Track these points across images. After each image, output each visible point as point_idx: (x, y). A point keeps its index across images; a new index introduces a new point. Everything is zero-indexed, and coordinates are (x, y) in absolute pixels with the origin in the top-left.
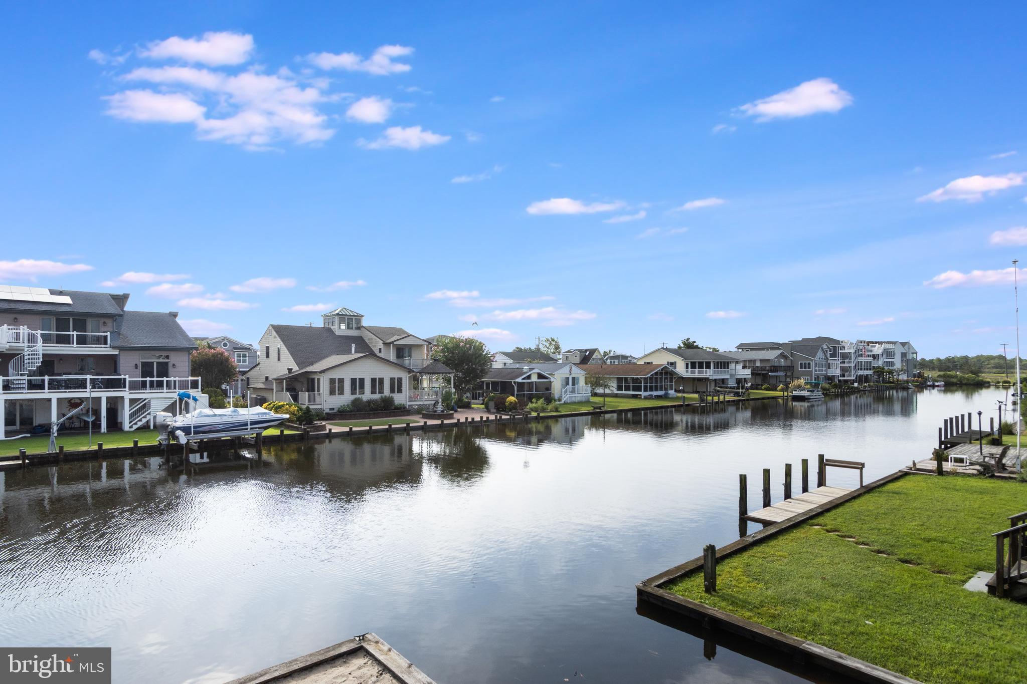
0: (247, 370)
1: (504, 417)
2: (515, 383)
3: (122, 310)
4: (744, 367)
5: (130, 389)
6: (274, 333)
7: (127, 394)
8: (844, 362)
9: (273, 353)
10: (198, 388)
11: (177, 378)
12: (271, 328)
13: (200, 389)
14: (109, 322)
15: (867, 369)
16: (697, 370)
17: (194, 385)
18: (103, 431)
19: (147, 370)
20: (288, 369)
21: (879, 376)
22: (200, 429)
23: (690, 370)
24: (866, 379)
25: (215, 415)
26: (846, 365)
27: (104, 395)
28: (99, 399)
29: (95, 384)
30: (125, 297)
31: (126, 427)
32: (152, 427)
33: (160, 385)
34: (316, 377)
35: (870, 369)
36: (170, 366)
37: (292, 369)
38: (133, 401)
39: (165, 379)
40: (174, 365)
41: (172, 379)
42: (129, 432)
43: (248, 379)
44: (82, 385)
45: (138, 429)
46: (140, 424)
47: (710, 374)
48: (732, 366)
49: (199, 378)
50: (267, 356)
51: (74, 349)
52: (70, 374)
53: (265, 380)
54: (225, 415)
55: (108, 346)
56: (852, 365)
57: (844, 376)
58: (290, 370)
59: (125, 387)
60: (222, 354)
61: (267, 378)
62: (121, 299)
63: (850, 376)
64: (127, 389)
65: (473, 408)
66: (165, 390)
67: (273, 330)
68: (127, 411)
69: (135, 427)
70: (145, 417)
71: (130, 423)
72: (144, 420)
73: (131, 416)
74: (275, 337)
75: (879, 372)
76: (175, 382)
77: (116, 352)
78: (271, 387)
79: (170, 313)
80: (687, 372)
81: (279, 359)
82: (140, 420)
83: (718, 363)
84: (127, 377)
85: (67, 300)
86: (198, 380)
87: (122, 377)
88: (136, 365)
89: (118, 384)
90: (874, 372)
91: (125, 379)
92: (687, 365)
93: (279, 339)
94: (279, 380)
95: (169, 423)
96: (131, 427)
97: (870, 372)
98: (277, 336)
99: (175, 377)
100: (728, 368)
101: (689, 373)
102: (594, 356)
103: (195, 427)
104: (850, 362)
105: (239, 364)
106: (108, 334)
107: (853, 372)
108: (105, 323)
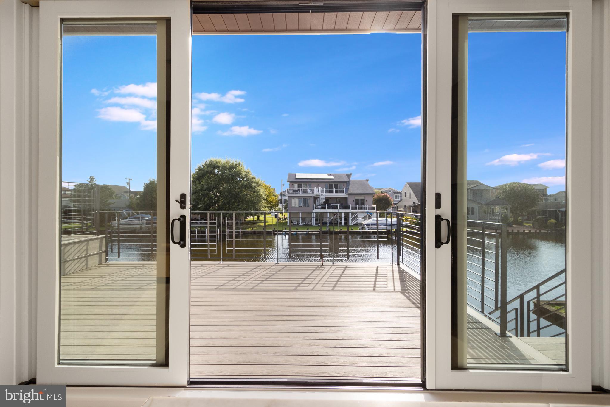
0: (397, 202)
1: (543, 231)
2: (559, 211)
3: (350, 180)
5: (351, 210)
6: (408, 186)
7: (349, 211)
9: (408, 195)
12: (407, 184)
13: (376, 210)
14: (345, 184)
17: (374, 209)
18: (343, 225)
19: (357, 202)
20: (413, 202)
27: (344, 211)
28: (341, 213)
29: (341, 208)
33: (361, 208)
36: (365, 201)
37: (415, 202)
39: (363, 206)
41: (366, 206)
42: (351, 226)
43: (397, 206)
49: (375, 206)
52: (333, 204)
53: (404, 207)
54: (383, 221)
55: (345, 194)
58: (414, 203)
60: (386, 196)
61: (405, 206)
65: (525, 226)
66: (363, 210)
67: (408, 185)
68: (350, 218)
69: (353, 224)
70: (356, 220)
71: (351, 222)
73: (352, 220)
74: (409, 188)
76: (367, 207)
78: (406, 210)
79: (366, 180)
81: (410, 198)
82: (355, 222)
84: (350, 205)
85: (332, 177)
87: (349, 205)
89: (347, 208)
93: (410, 189)
94: (409, 207)
95: (362, 223)
96: (351, 224)
98: (409, 187)
105: (393, 199)
108: (344, 185)
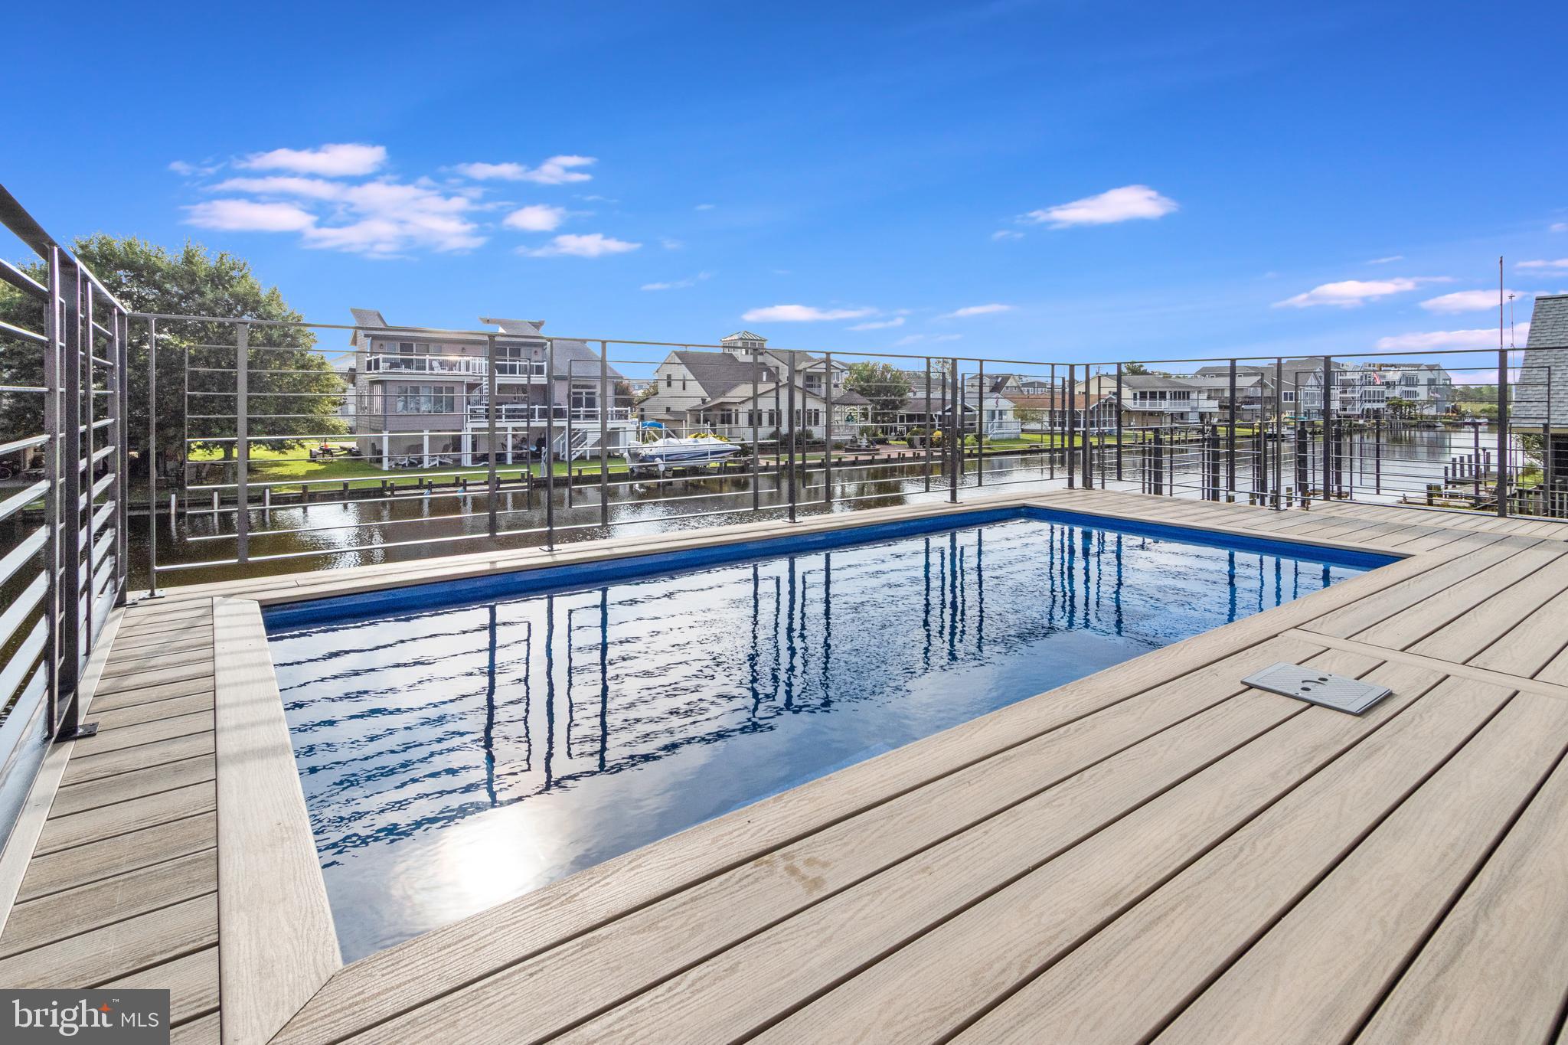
4: (1209, 398)
6: (677, 361)
8: (1345, 392)
9: (677, 382)
10: (627, 419)
11: (609, 409)
12: (673, 354)
14: (540, 351)
15: (1378, 401)
16: (1148, 402)
17: (623, 416)
19: (576, 400)
20: (701, 399)
21: (1395, 410)
23: (1138, 401)
24: (1377, 414)
26: (1348, 395)
29: (542, 414)
30: (541, 323)
34: (734, 408)
35: (1383, 401)
37: (704, 399)
38: (571, 430)
43: (643, 410)
44: (529, 414)
45: (576, 459)
46: (578, 454)
47: (1166, 406)
48: (1194, 396)
50: (669, 384)
51: (520, 379)
56: (1357, 395)
57: (1345, 410)
58: (703, 401)
59: (565, 417)
61: (668, 409)
62: (537, 326)
63: (1354, 409)
65: (891, 444)
67: (675, 357)
70: (582, 448)
72: (581, 451)
74: (678, 364)
75: (1396, 406)
76: (607, 412)
77: (551, 381)
79: (579, 338)
80: (1135, 404)
81: (686, 388)
83: (1175, 393)
85: (496, 329)
88: (568, 393)
90: (1388, 405)
91: (564, 410)
92: (1135, 395)
93: (682, 366)
94: (694, 411)
97: (1382, 405)
98: (681, 363)
100: (1188, 398)
101: (1138, 406)
102: (1008, 384)
104: (1353, 392)
106: (545, 363)
107: (1358, 405)
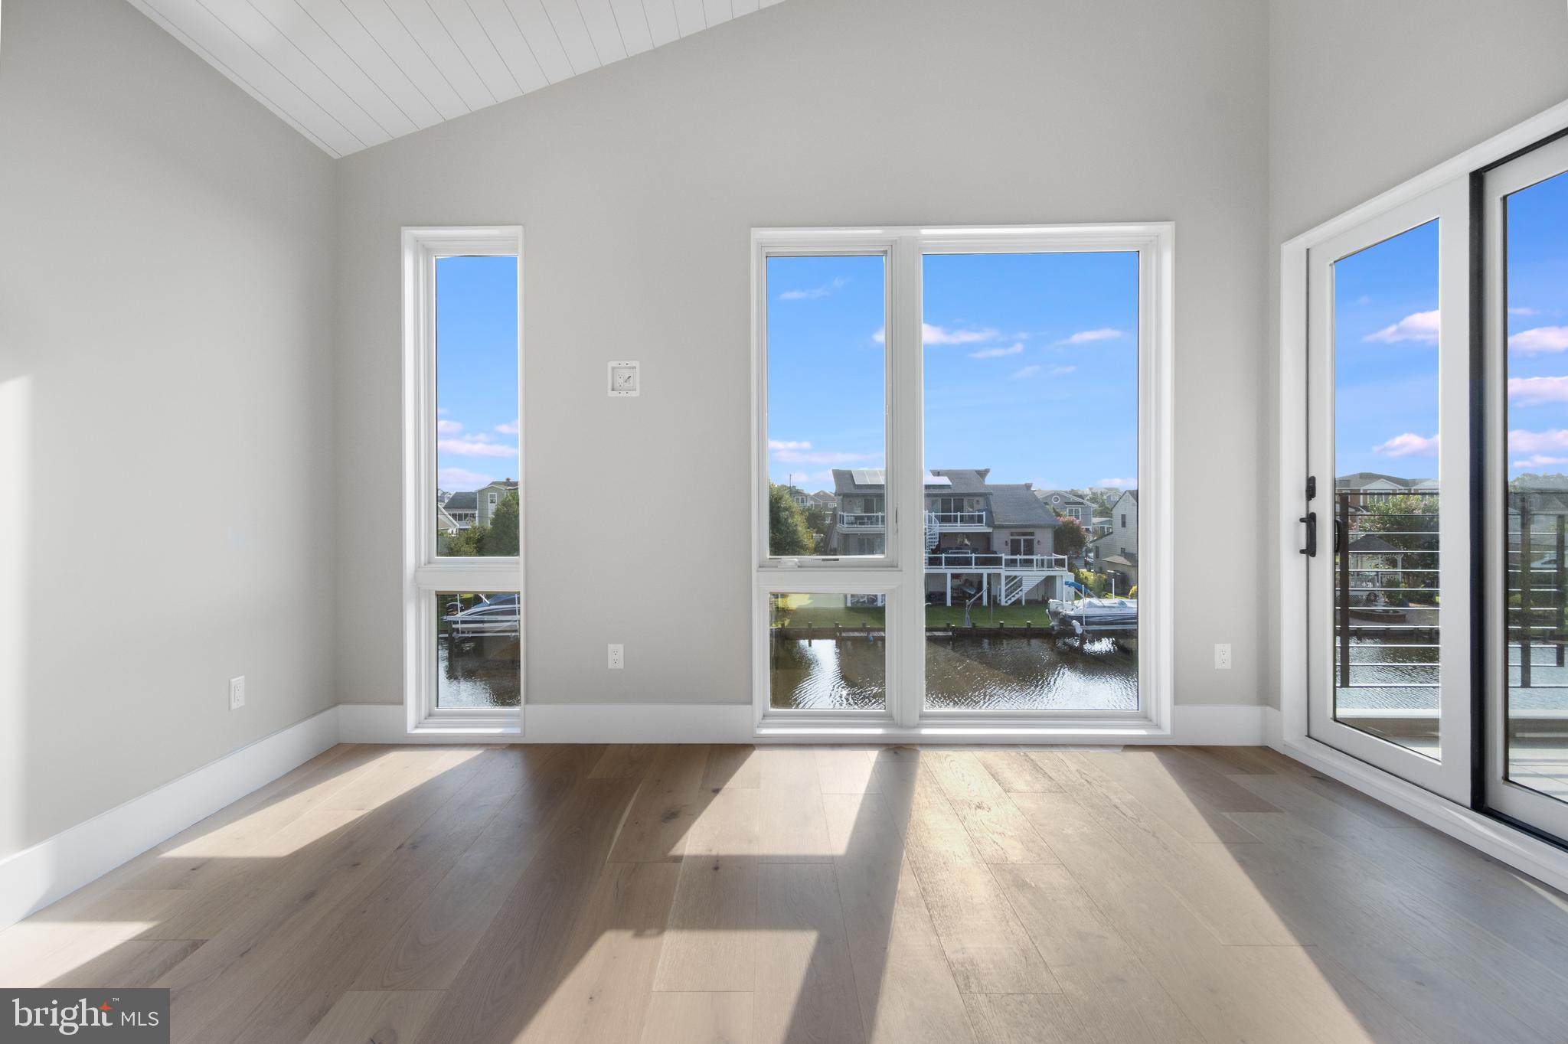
3: (986, 486)
5: (1005, 567)
7: (1003, 571)
10: (1064, 567)
11: (1045, 557)
13: (1066, 568)
14: (980, 500)
17: (1060, 563)
18: (984, 603)
19: (1015, 548)
22: (1091, 620)
25: (1104, 607)
27: (985, 571)
28: (981, 575)
29: (977, 562)
30: (986, 471)
31: (1003, 603)
32: (1024, 603)
33: (1028, 563)
36: (1035, 542)
38: (1007, 577)
39: (1032, 557)
40: (1039, 542)
41: (1039, 557)
42: (1005, 607)
43: (1098, 548)
44: (967, 562)
45: (1011, 604)
46: (1013, 599)
49: (1066, 557)
50: (1124, 524)
51: (959, 528)
52: (958, 552)
54: (1114, 607)
55: (984, 524)
59: (1001, 565)
61: (1123, 550)
62: (983, 474)
64: (1003, 566)
66: (1035, 569)
68: (1003, 588)
69: (1010, 602)
70: (1017, 593)
71: (1006, 597)
72: (1017, 596)
73: (1006, 590)
74: (1133, 505)
76: (1042, 559)
77: (990, 530)
79: (1026, 484)
82: (1014, 596)
84: (1001, 555)
85: (944, 481)
86: (1064, 559)
87: (998, 555)
88: (1006, 542)
89: (997, 562)
91: (1001, 558)
95: (1061, 611)
96: (1006, 602)
99: (1042, 555)
103: (1086, 617)
105: (1088, 530)
106: (984, 513)
108: (978, 501)
